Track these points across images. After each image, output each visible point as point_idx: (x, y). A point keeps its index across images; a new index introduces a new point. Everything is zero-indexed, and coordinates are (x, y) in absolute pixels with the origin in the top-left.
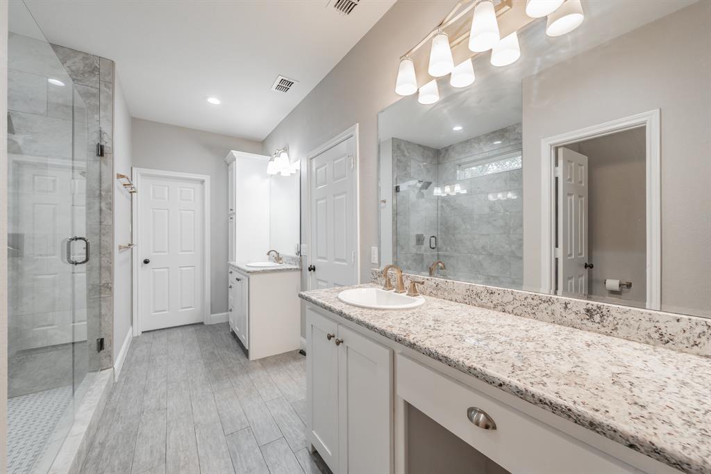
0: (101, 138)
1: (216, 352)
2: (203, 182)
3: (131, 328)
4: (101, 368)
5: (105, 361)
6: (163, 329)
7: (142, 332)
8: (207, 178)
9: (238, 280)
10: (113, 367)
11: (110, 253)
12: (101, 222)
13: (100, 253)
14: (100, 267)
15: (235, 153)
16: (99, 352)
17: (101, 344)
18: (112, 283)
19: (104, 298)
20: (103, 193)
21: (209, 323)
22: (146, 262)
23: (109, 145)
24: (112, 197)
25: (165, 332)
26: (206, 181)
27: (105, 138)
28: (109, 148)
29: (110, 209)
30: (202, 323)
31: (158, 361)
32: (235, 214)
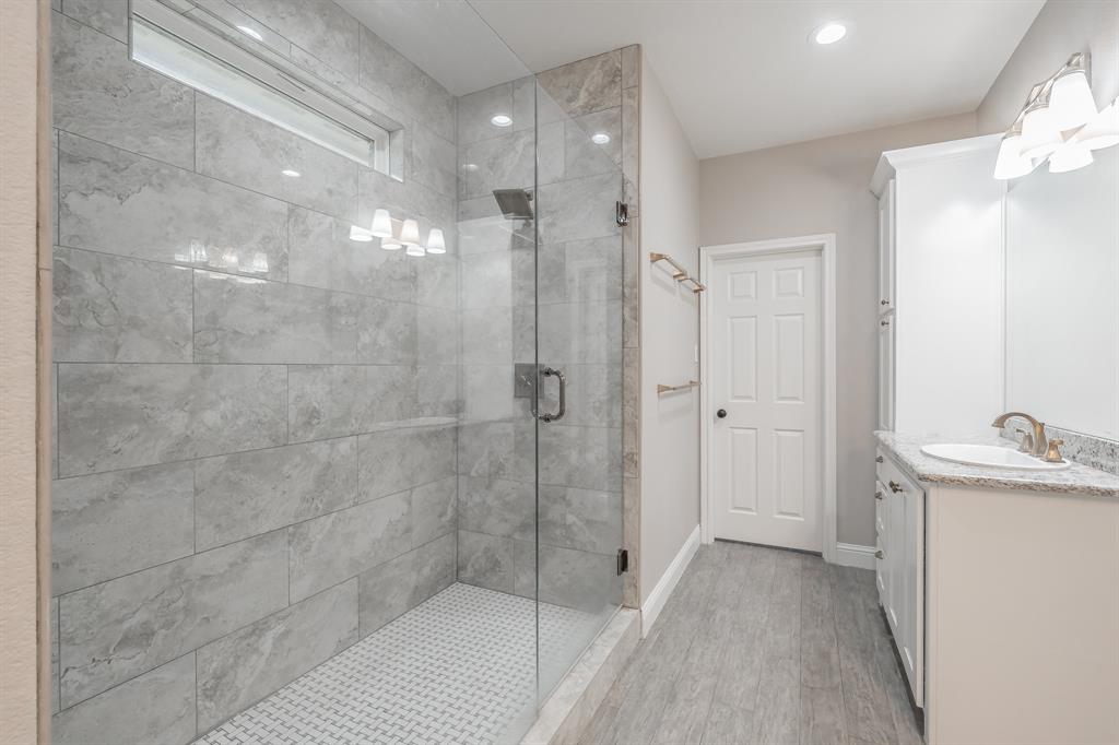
0: (623, 192)
1: (834, 658)
2: (820, 250)
3: (698, 528)
4: (622, 603)
5: (629, 592)
6: (749, 544)
7: (716, 539)
8: (829, 241)
9: (895, 488)
10: (638, 608)
11: (636, 399)
12: (623, 343)
13: (623, 398)
14: (623, 423)
15: (892, 157)
16: (619, 574)
17: (623, 561)
18: (639, 454)
19: (627, 478)
20: (626, 291)
21: (833, 561)
22: (721, 414)
23: (634, 202)
24: (638, 297)
25: (749, 551)
26: (827, 249)
27: (630, 192)
28: (634, 206)
29: (635, 319)
30: (818, 555)
31: (718, 617)
32: (892, 311)
